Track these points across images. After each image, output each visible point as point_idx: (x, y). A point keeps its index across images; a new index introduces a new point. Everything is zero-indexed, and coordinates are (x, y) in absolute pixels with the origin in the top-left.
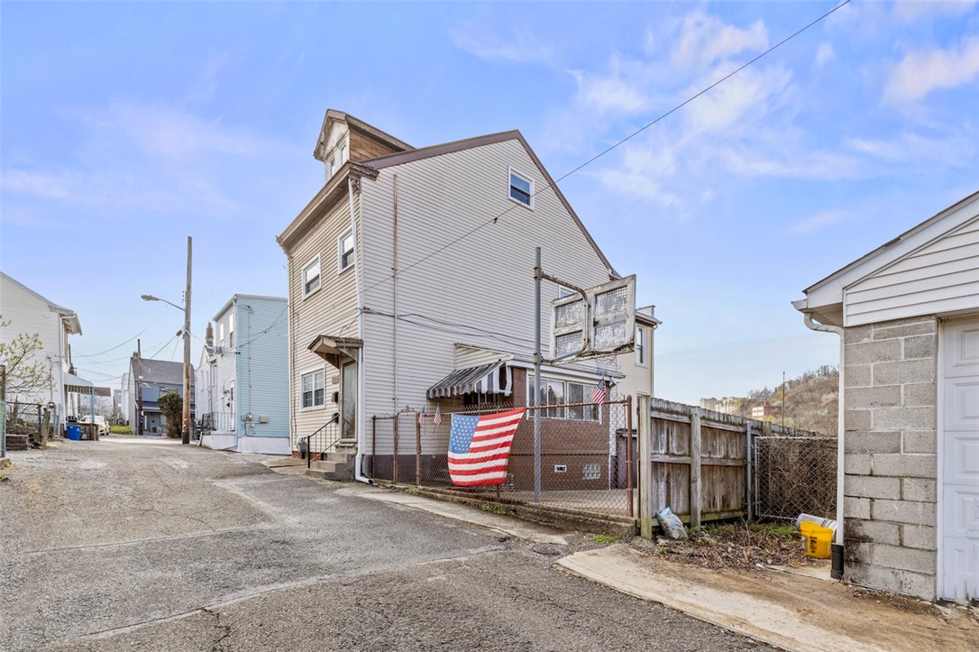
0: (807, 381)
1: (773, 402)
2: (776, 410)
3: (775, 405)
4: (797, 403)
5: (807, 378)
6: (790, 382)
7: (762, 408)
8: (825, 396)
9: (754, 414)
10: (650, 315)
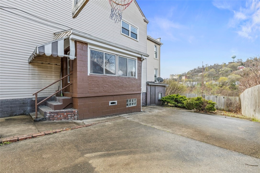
0: (195, 70)
1: (187, 75)
2: (188, 77)
3: (188, 76)
4: (193, 76)
5: (195, 69)
6: (191, 70)
7: (184, 77)
8: (199, 74)
9: (183, 78)
10: (159, 41)
